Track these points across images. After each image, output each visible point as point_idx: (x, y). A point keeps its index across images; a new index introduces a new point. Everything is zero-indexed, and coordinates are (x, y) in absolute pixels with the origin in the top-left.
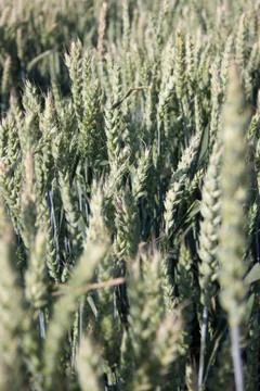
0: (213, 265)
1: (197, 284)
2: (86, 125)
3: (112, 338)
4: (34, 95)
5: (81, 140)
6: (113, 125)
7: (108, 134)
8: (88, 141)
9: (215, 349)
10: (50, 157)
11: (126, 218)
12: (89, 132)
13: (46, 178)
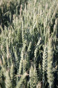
0: (45, 68)
1: (42, 72)
2: (18, 36)
3: (26, 83)
4: (6, 29)
5: (17, 38)
6: (24, 36)
7: (23, 38)
8: (18, 39)
9: (46, 84)
10: (11, 42)
11: (27, 57)
12: (18, 37)
13: (10, 46)
